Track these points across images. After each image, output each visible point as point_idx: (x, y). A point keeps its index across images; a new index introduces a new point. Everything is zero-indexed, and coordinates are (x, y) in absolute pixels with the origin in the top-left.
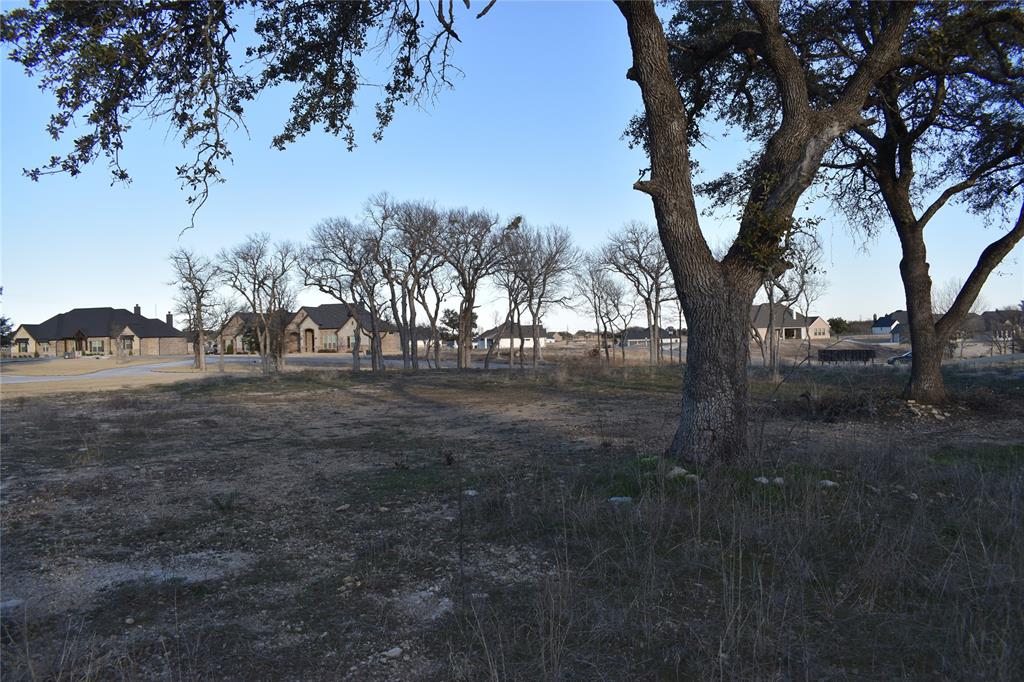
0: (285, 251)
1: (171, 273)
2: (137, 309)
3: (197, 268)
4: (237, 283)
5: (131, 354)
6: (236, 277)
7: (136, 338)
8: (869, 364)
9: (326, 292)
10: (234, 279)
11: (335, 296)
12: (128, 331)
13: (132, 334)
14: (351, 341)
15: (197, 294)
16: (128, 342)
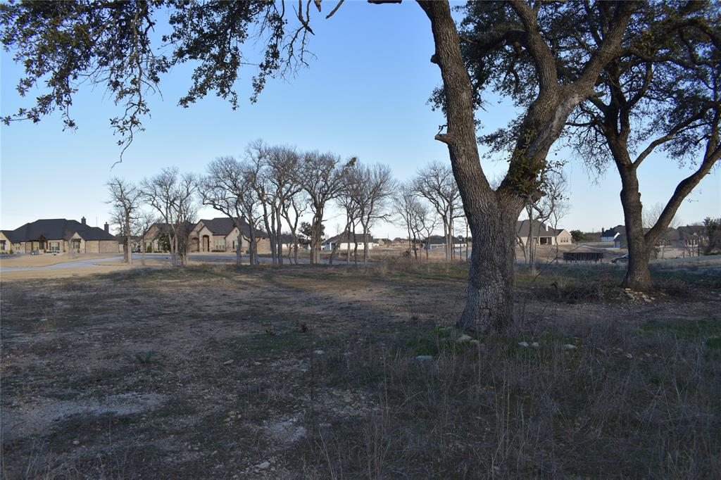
0: (189, 180)
1: (108, 195)
2: (84, 220)
3: (126, 191)
4: (155, 203)
5: (79, 252)
6: (154, 198)
7: (83, 241)
8: (598, 262)
9: (218, 209)
10: (152, 200)
11: (224, 212)
12: (77, 236)
13: (80, 238)
14: (235, 244)
15: (126, 210)
16: (76, 244)
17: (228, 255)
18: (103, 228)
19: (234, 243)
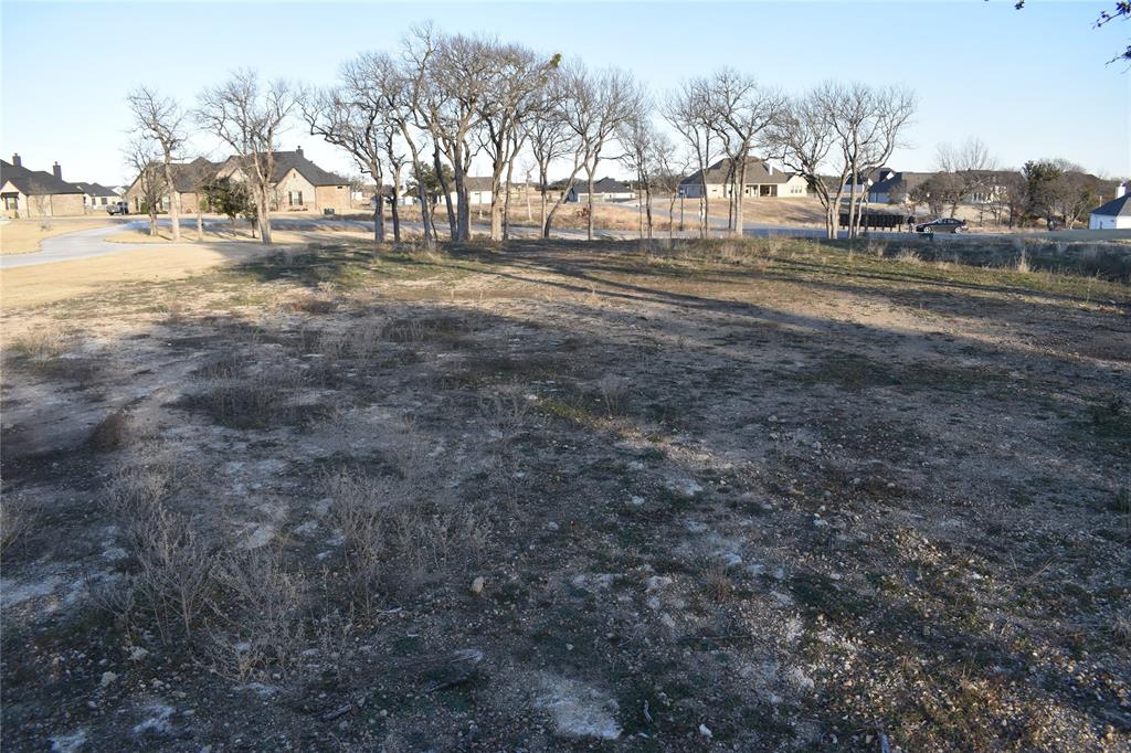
2: (17, 159)
3: (162, 111)
4: (223, 131)
5: (17, 216)
6: (221, 123)
7: (21, 195)
9: (335, 143)
10: (219, 126)
11: (348, 147)
12: (9, 187)
13: (15, 190)
14: (293, 198)
15: (164, 143)
16: (11, 201)
17: (280, 218)
18: (51, 172)
19: (290, 195)
